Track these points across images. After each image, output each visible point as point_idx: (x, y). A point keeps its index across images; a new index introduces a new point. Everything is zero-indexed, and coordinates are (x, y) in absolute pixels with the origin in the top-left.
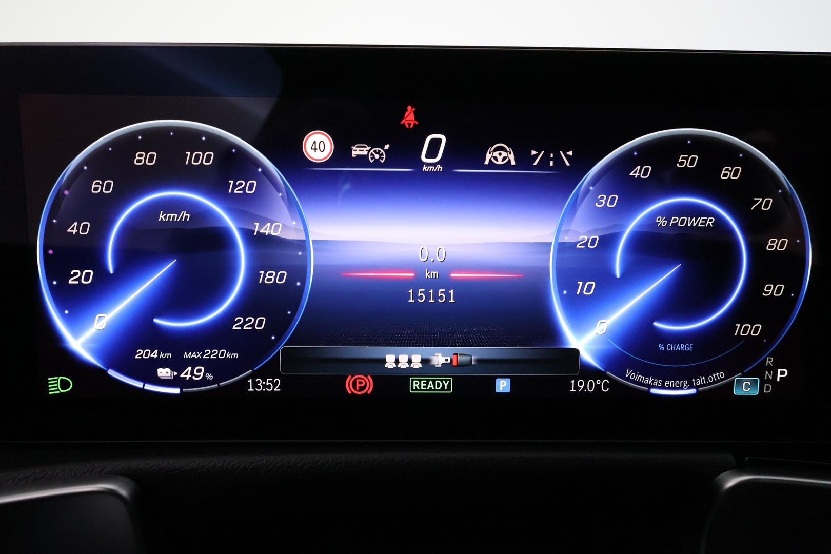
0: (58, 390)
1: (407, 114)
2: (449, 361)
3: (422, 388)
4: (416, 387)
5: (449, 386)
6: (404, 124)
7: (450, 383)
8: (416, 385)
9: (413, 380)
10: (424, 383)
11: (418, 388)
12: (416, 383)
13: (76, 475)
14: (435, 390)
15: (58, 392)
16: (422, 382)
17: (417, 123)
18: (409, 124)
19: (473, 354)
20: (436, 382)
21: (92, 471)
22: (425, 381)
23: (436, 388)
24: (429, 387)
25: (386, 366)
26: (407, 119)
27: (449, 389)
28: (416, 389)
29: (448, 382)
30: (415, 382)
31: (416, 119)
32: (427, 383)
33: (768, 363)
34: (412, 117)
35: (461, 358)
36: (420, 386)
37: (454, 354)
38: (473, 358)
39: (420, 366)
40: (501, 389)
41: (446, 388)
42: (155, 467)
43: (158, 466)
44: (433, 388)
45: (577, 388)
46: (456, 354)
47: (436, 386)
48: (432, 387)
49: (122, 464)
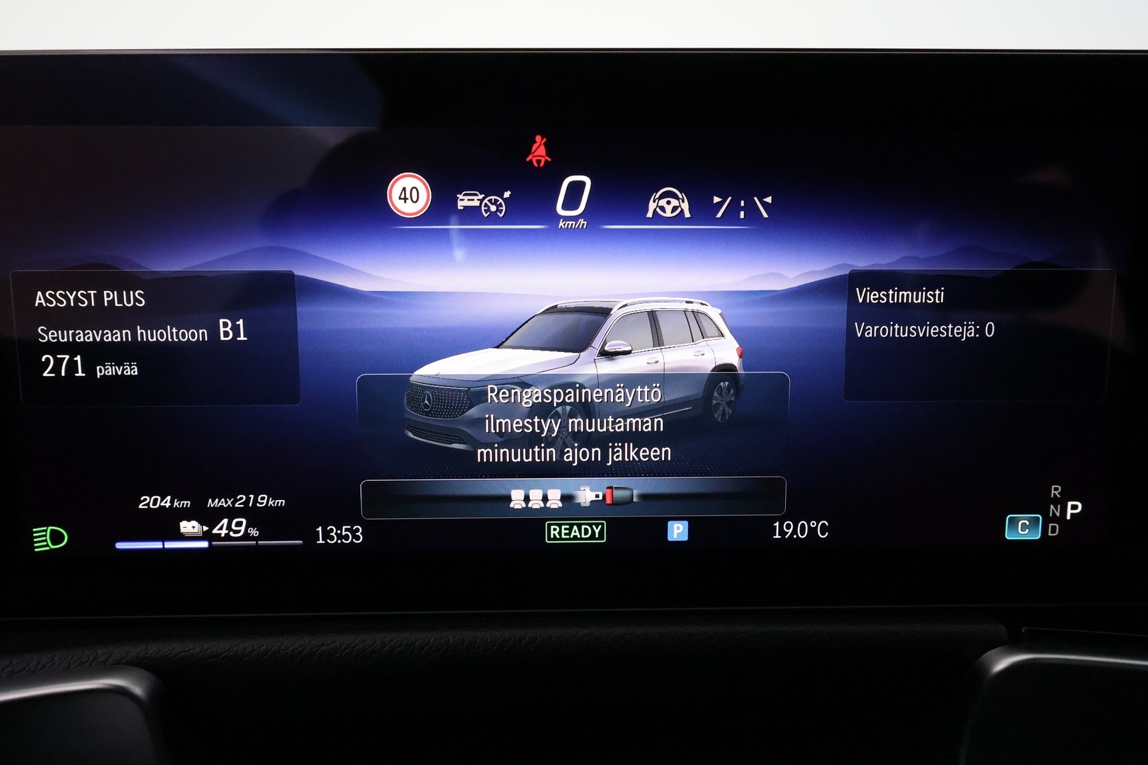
0: (47, 545)
1: (535, 147)
2: (601, 498)
3: (563, 536)
4: (554, 534)
5: (601, 532)
6: (531, 161)
7: (602, 529)
8: (554, 532)
9: (549, 525)
10: (565, 529)
11: (558, 537)
12: (555, 530)
13: (69, 666)
14: (581, 539)
15: (48, 548)
16: (563, 527)
17: (549, 160)
18: (539, 162)
19: (636, 487)
20: (583, 527)
21: (93, 660)
22: (568, 527)
23: (583, 536)
24: (573, 534)
25: (512, 505)
26: (535, 154)
27: (601, 537)
28: (555, 538)
29: (600, 527)
30: (552, 527)
31: (548, 154)
32: (570, 529)
33: (1054, 494)
34: (542, 151)
35: (617, 493)
36: (560, 533)
37: (607, 488)
38: (635, 492)
39: (560, 505)
40: (675, 536)
41: (597, 536)
42: (183, 654)
43: (187, 651)
44: (579, 536)
45: (782, 533)
46: (611, 488)
47: (581, 533)
48: (578, 534)
49: (137, 650)
